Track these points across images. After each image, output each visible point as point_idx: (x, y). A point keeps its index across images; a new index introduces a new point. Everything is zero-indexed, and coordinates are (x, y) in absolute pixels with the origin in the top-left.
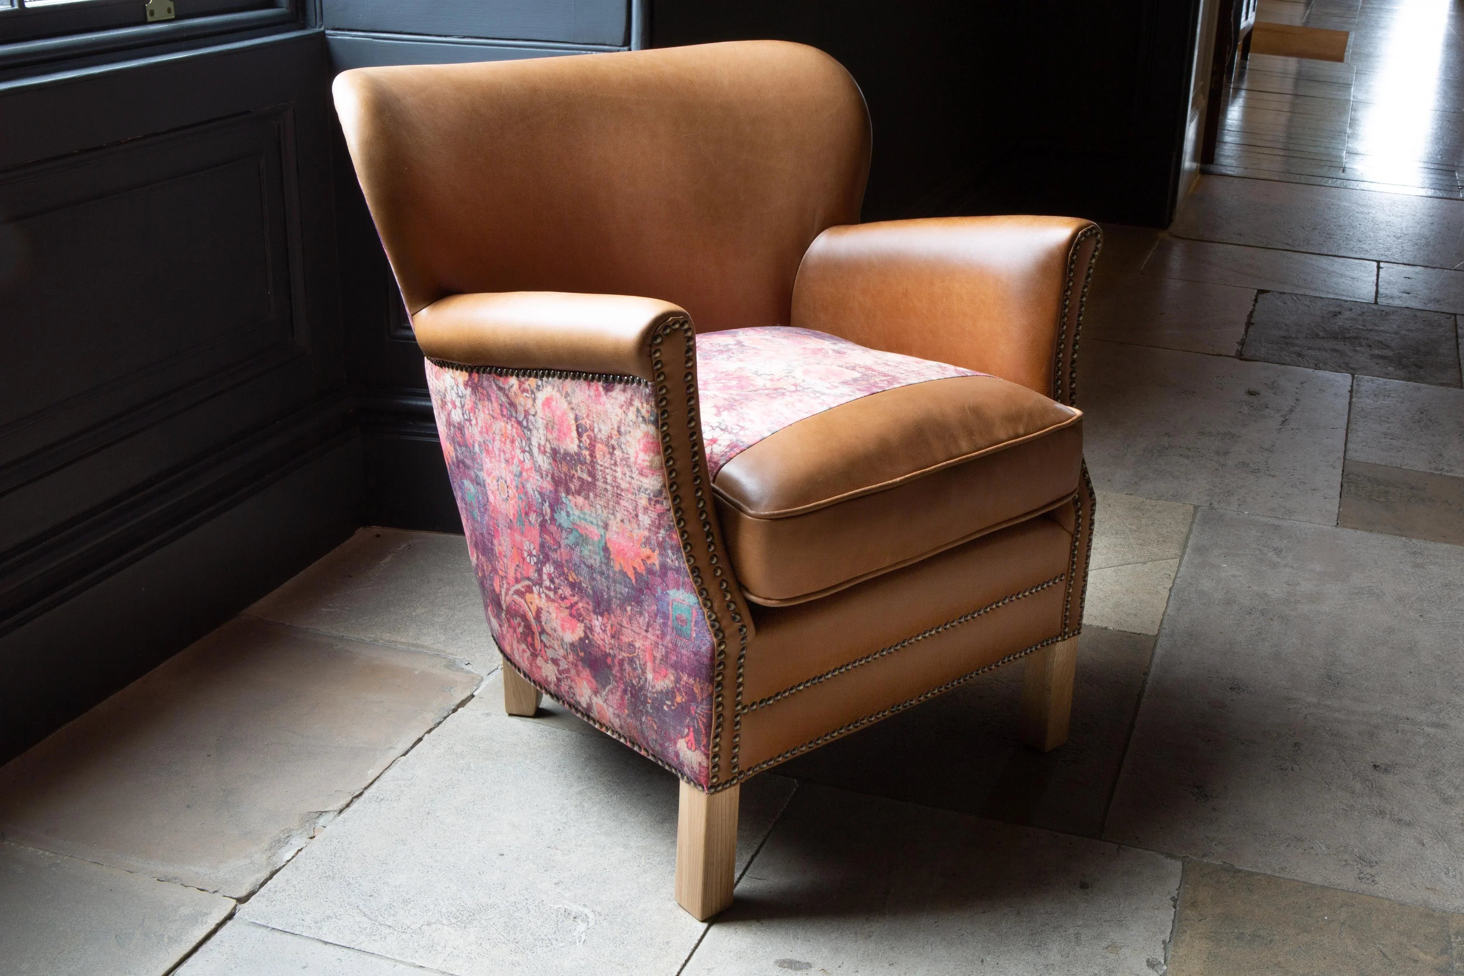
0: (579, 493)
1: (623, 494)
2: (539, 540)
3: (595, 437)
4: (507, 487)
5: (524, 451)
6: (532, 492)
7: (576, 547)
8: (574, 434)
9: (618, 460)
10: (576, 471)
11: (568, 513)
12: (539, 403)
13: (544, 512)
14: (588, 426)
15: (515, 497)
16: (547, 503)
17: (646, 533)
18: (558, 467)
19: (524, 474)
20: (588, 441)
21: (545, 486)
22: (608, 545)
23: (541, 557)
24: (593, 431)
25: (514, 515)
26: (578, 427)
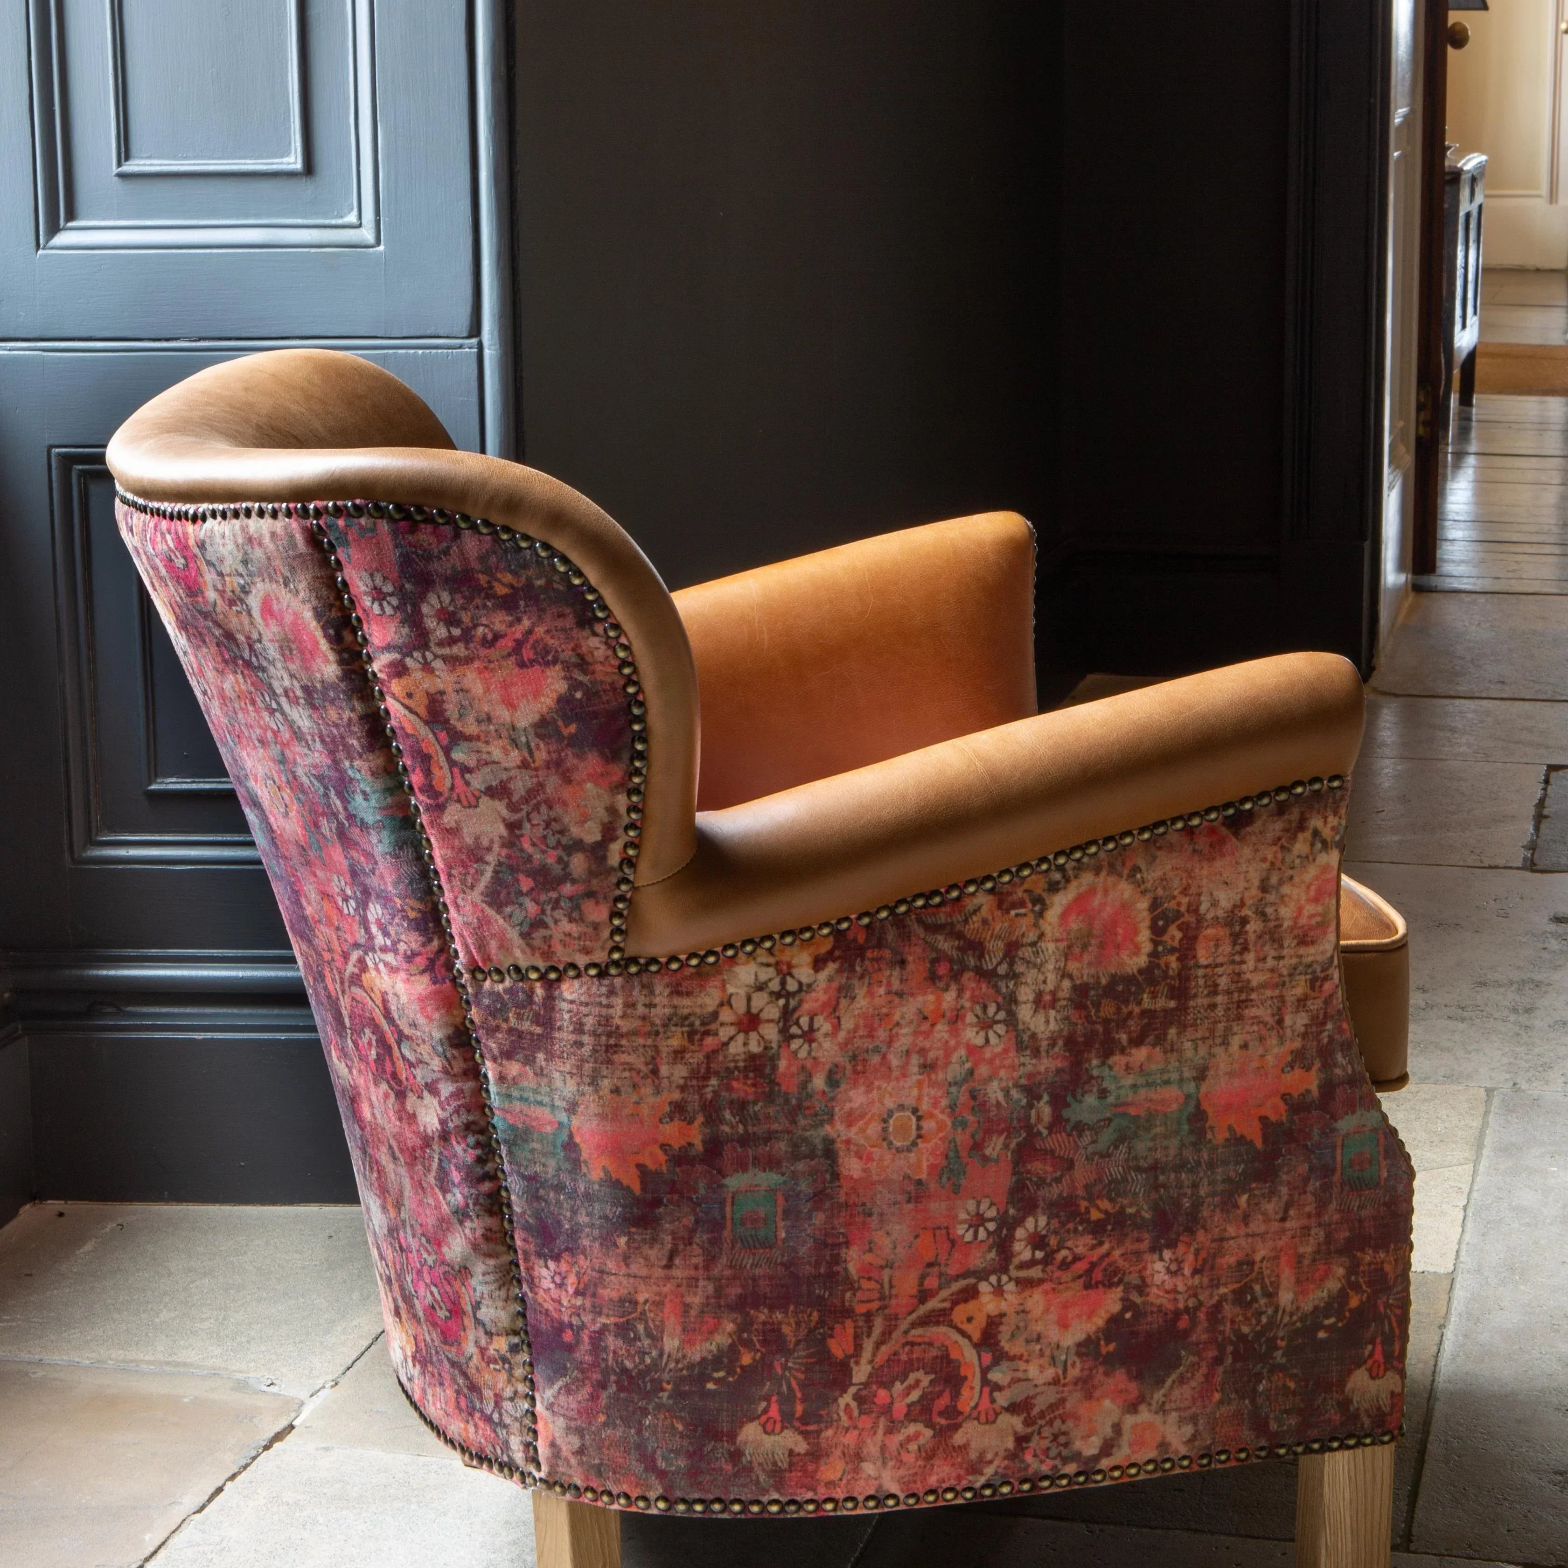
0: (1137, 1041)
1: (1253, 996)
2: (1007, 1181)
3: (1200, 919)
4: (919, 1119)
5: (986, 1025)
6: (1000, 1096)
7: (1116, 1147)
8: (1144, 936)
9: (1252, 937)
10: (1139, 1003)
11: (1103, 1094)
12: (1053, 915)
13: (1033, 1120)
14: (1183, 909)
15: (941, 1127)
16: (1046, 1098)
17: (1297, 1044)
18: (1088, 1017)
19: (983, 1070)
20: (1178, 935)
21: (1042, 1069)
22: (1205, 1106)
23: (1012, 1211)
24: (1196, 911)
25: (932, 1167)
26: (1154, 921)
